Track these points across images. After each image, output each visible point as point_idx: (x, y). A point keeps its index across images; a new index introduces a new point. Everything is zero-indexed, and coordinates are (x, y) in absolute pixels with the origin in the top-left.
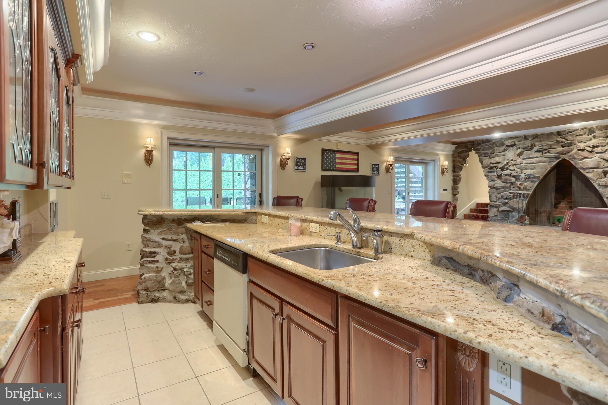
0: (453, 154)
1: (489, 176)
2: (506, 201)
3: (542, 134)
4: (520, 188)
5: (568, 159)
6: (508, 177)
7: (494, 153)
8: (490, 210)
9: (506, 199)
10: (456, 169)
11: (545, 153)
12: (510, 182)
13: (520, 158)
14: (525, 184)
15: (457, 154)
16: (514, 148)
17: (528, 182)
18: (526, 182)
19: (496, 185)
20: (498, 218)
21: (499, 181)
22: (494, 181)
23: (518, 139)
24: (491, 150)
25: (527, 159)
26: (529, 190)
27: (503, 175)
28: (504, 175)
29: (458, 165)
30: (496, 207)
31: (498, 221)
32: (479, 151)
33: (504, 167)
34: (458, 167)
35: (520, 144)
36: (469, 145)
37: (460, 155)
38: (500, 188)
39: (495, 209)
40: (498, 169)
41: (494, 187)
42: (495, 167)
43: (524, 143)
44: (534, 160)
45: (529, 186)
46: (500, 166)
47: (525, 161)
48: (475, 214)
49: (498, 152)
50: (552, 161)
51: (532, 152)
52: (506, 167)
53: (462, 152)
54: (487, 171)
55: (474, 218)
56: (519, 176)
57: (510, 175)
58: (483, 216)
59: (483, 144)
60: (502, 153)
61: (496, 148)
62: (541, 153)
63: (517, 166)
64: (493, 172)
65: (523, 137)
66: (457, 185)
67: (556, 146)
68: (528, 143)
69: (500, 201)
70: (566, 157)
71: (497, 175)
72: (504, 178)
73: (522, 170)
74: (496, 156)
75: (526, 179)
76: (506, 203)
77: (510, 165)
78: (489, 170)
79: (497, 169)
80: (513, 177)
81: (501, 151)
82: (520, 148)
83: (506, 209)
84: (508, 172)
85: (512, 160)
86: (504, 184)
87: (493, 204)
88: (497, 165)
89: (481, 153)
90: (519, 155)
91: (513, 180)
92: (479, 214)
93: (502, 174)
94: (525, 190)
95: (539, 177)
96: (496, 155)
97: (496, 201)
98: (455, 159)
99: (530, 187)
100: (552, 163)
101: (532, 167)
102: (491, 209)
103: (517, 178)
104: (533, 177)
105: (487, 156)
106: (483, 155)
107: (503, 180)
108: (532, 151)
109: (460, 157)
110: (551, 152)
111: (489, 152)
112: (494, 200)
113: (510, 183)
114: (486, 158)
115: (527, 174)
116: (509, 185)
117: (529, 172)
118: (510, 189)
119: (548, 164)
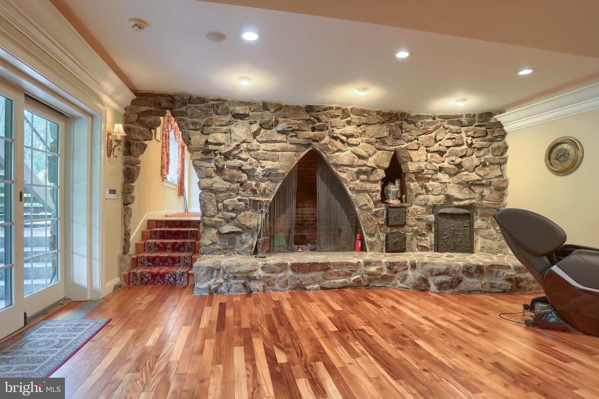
0: (125, 115)
1: (202, 168)
2: (234, 215)
3: (287, 106)
4: (254, 192)
5: (319, 150)
6: (235, 172)
7: (211, 125)
8: (203, 232)
9: (233, 210)
10: (133, 148)
11: (292, 136)
12: (239, 180)
13: (255, 140)
14: (263, 185)
15: (137, 116)
16: (246, 122)
17: (267, 182)
18: (264, 181)
19: (215, 186)
20: (218, 247)
21: (217, 178)
22: (210, 177)
23: (253, 107)
24: (206, 119)
25: (267, 142)
26: (268, 196)
27: (225, 167)
28: (227, 167)
29: (138, 140)
30: (214, 227)
31: (218, 252)
32: (183, 118)
33: (230, 152)
34: (136, 145)
35: (257, 115)
36: (164, 101)
37: (142, 118)
38: (222, 192)
39: (214, 231)
40: (218, 156)
41: (212, 190)
42: (215, 151)
43: (262, 115)
44: (278, 146)
45: (269, 188)
46: (223, 149)
47: (263, 146)
48: (158, 241)
49: (218, 123)
50: (300, 150)
51: (272, 132)
52: (235, 152)
53: (147, 113)
54: (199, 157)
55: (156, 248)
56: (253, 170)
57: (240, 168)
58: (176, 243)
59: (190, 105)
60: (225, 128)
61: (215, 116)
62: (285, 136)
63: (253, 153)
64: (209, 160)
65: (261, 104)
66: (133, 182)
67: (305, 128)
68: (268, 116)
69: (220, 215)
70: (317, 146)
71: (217, 166)
72: (227, 172)
73: (258, 160)
74: (215, 131)
75: (264, 176)
76: (232, 218)
77: (242, 151)
78: (203, 156)
79: (216, 155)
80: (244, 171)
81: (224, 123)
82: (255, 122)
83: (233, 230)
84: (237, 162)
85: (244, 142)
86: (227, 185)
87: (210, 220)
88: (216, 147)
89: (187, 122)
90: (255, 134)
91: (245, 177)
92: (166, 241)
93: (224, 165)
94: (262, 195)
95: (283, 174)
96: (215, 129)
97: (214, 216)
98: (132, 126)
99: (271, 191)
100: (299, 153)
101: (274, 157)
102: (207, 230)
103: (250, 173)
104: (276, 174)
105: (198, 130)
106: (191, 127)
107: (227, 177)
108: (272, 130)
109: (142, 123)
110: (299, 136)
111: (202, 121)
112: (212, 214)
113: (238, 182)
114: (196, 132)
115: (267, 167)
116: (235, 186)
117: (269, 165)
118: (238, 194)
119: (295, 155)
